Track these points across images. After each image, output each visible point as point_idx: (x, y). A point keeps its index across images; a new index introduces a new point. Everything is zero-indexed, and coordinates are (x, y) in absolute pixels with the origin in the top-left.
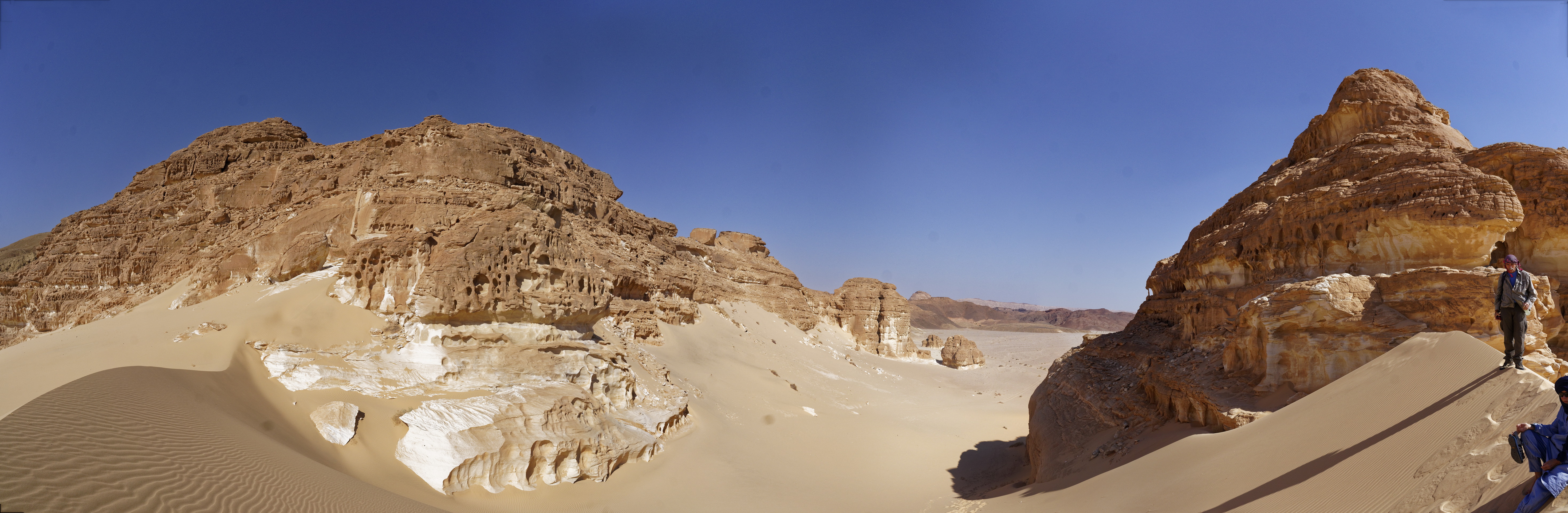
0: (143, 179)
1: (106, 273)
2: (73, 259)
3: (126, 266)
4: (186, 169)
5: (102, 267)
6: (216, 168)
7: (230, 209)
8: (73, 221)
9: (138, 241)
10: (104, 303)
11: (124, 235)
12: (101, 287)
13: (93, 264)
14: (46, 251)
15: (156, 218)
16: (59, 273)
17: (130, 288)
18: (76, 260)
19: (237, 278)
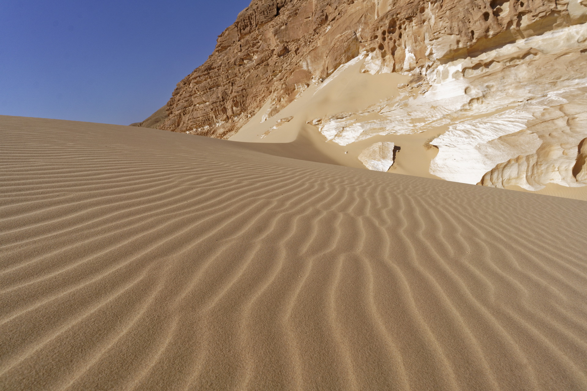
0: (224, 40)
1: (217, 113)
2: (193, 110)
3: (228, 105)
4: (251, 24)
5: (214, 110)
6: (271, 16)
7: (288, 43)
8: (185, 84)
9: (232, 85)
10: (221, 133)
11: (222, 84)
12: (217, 124)
13: (207, 110)
14: (173, 110)
15: (240, 65)
16: (186, 122)
17: (236, 119)
18: (195, 110)
19: (300, 88)
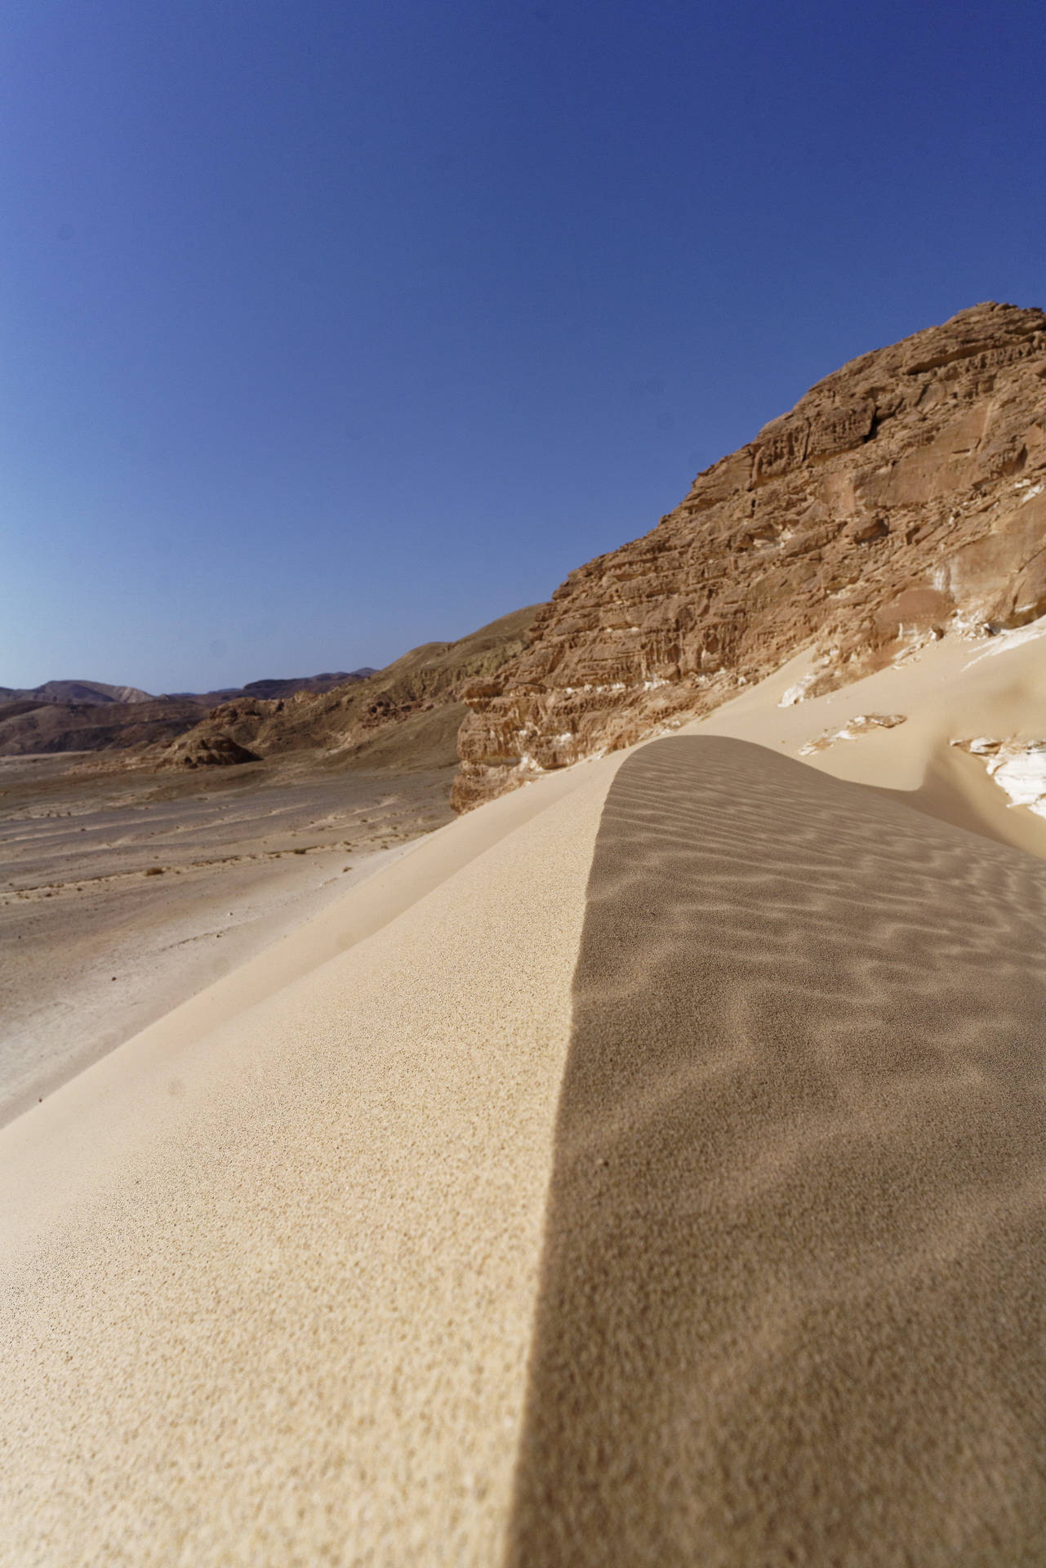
0: (712, 483)
1: (655, 658)
2: (594, 641)
3: (691, 644)
4: (791, 452)
5: (648, 649)
6: (852, 438)
7: (888, 510)
8: (589, 574)
9: (709, 596)
10: (657, 710)
11: (683, 588)
12: (647, 684)
13: (630, 645)
14: (546, 632)
15: (741, 550)
16: (572, 666)
17: (702, 679)
18: (601, 640)
19: (912, 635)
